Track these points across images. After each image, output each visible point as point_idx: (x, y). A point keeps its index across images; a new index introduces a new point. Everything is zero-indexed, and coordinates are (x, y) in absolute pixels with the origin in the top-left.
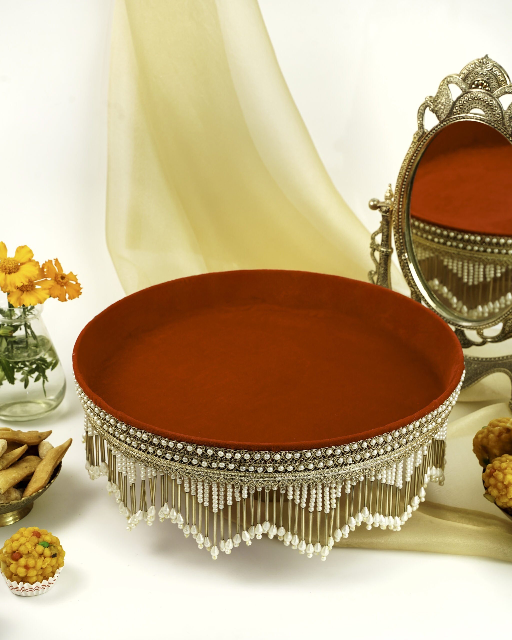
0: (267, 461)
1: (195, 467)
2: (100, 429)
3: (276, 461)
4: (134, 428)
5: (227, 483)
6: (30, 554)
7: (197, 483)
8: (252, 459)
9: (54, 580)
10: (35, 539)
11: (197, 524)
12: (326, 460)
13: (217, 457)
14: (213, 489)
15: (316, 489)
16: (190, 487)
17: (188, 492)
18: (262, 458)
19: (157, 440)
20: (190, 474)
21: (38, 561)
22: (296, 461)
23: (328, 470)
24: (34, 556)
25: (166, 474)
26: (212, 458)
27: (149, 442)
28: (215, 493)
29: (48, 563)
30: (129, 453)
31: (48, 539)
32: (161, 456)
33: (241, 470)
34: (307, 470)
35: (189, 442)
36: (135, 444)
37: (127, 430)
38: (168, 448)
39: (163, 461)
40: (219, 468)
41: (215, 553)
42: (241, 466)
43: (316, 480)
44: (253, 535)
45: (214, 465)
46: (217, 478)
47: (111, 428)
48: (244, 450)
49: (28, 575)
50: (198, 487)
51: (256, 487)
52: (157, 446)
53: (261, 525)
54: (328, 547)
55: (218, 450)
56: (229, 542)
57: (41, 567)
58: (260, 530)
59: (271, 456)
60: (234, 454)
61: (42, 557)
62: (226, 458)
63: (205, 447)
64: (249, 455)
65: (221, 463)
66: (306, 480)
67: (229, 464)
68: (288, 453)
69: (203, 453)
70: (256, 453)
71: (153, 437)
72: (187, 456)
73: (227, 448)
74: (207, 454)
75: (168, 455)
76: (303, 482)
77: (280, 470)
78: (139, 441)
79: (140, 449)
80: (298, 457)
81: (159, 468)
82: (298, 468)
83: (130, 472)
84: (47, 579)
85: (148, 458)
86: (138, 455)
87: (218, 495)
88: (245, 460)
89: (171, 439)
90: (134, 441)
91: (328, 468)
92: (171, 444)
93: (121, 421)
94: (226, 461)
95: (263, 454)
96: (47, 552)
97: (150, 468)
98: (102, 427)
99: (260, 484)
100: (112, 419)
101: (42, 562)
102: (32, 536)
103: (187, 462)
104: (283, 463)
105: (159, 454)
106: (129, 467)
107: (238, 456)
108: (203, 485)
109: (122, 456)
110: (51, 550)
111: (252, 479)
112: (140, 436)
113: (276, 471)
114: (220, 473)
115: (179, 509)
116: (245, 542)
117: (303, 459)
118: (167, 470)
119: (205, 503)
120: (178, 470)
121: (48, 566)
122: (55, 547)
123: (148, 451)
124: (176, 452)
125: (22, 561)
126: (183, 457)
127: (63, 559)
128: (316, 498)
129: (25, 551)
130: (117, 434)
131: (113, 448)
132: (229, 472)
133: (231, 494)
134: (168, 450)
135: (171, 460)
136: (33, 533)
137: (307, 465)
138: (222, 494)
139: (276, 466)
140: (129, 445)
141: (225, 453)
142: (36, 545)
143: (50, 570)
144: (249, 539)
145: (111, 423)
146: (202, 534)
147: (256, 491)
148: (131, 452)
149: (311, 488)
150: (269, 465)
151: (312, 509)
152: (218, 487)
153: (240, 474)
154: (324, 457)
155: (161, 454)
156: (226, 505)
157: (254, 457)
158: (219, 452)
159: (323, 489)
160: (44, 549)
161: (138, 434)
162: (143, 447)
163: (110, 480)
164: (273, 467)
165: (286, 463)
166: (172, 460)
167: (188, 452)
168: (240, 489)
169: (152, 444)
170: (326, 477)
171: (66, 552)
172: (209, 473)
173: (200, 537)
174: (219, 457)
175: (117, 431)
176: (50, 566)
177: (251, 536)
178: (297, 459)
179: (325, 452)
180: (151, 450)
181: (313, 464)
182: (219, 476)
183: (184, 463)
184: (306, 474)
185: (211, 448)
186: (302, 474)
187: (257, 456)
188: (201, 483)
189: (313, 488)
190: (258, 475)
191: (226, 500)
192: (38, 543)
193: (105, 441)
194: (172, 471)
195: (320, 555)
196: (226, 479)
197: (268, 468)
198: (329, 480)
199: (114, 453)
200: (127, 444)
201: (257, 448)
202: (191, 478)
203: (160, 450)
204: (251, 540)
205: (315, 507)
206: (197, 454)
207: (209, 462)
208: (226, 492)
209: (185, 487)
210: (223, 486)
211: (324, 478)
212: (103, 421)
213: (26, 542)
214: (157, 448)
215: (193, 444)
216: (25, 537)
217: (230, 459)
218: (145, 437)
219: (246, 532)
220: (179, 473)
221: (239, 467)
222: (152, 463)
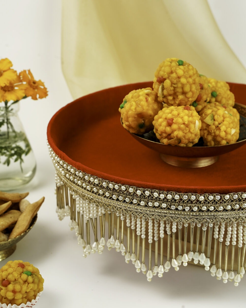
0: (193, 202)
1: (135, 206)
2: (64, 178)
3: (200, 202)
4: (89, 175)
5: (160, 219)
6: (17, 281)
7: (136, 220)
8: (181, 199)
9: (36, 302)
10: (20, 269)
11: (135, 253)
12: (242, 202)
13: (152, 197)
14: (149, 224)
15: (232, 227)
16: (131, 222)
17: (129, 227)
18: (190, 199)
19: (106, 184)
20: (131, 211)
21: (23, 286)
22: (217, 202)
23: (243, 211)
24: (20, 282)
25: (113, 213)
26: (148, 199)
27: (100, 186)
28: (150, 227)
29: (31, 288)
30: (85, 196)
31: (30, 269)
32: (108, 197)
33: (172, 209)
34: (225, 210)
35: (131, 185)
36: (89, 188)
37: (83, 177)
38: (114, 190)
39: (110, 201)
40: (154, 207)
41: (150, 276)
42: (172, 205)
43: (232, 219)
44: (180, 262)
45: (150, 204)
46: (152, 215)
47: (72, 176)
48: (175, 191)
49: (15, 298)
50: (138, 222)
51: (183, 223)
52: (106, 189)
53: (187, 254)
54: (240, 275)
55: (154, 191)
56: (161, 268)
57: (25, 291)
58: (186, 258)
59: (196, 197)
60: (167, 195)
61: (26, 283)
62: (160, 199)
63: (143, 189)
64: (178, 196)
65: (156, 203)
66: (224, 219)
67: (162, 203)
68: (211, 195)
69: (142, 194)
70: (185, 194)
71: (103, 181)
72: (129, 196)
73: (161, 190)
74: (145, 195)
75: (114, 196)
76: (222, 221)
77: (203, 209)
78: (92, 185)
79: (93, 192)
80: (218, 199)
81: (107, 207)
82: (218, 208)
83: (86, 212)
84: (30, 301)
85: (99, 199)
86: (91, 197)
87: (153, 229)
88: (175, 200)
89: (117, 183)
90: (88, 185)
91: (242, 210)
92: (116, 187)
93: (78, 169)
94: (160, 201)
95: (190, 196)
96: (30, 279)
97: (100, 208)
98: (65, 176)
99: (187, 221)
100: (72, 168)
101: (26, 287)
102: (18, 267)
103: (128, 202)
104: (206, 204)
105: (107, 196)
106: (85, 207)
107: (169, 197)
108: (141, 221)
109: (80, 199)
110: (33, 277)
111: (180, 216)
112: (93, 181)
113: (200, 211)
114: (155, 210)
115: (122, 240)
116: (174, 268)
117: (222, 201)
118: (113, 208)
119: (142, 236)
120: (122, 208)
121: (31, 291)
122: (36, 275)
123: (99, 194)
124: (120, 193)
125: (11, 287)
126: (126, 198)
127: (43, 285)
128: (232, 235)
129: (13, 278)
130: (76, 181)
131: (73, 193)
132: (162, 210)
133: (163, 229)
134: (114, 192)
135: (116, 200)
136: (18, 264)
137: (226, 206)
138: (156, 229)
139: (200, 206)
140: (85, 189)
141: (159, 194)
142: (21, 274)
143: (32, 294)
144: (177, 266)
145: (72, 172)
146: (140, 261)
147: (183, 226)
148: (86, 195)
149: (228, 226)
150: (195, 205)
151: (228, 243)
152: (153, 223)
153: (171, 212)
154: (240, 200)
155: (108, 196)
156: (159, 237)
157: (183, 198)
158: (155, 193)
159: (237, 227)
160: (28, 277)
161: (92, 179)
162: (95, 190)
163: (71, 219)
164: (198, 207)
165: (208, 204)
166: (118, 200)
167: (130, 193)
168: (170, 224)
169: (102, 187)
170: (240, 217)
171: (44, 279)
172: (146, 211)
173: (138, 263)
174: (155, 198)
175: (76, 178)
176: (32, 290)
177: (179, 263)
178: (218, 200)
179: (241, 196)
180: (101, 192)
181: (231, 205)
182: (154, 213)
183: (127, 203)
184: (225, 214)
185: (148, 190)
186: (221, 214)
187: (185, 197)
188: (139, 219)
189: (230, 226)
190: (185, 213)
191: (159, 234)
192: (23, 272)
193: (69, 188)
194: (117, 210)
195: (233, 281)
196: (159, 216)
197: (193, 207)
198: (243, 219)
199: (74, 197)
200: (83, 189)
201: (186, 191)
202: (132, 215)
203: (108, 192)
204: (178, 266)
205: (231, 242)
206: (137, 195)
207: (146, 202)
208: (159, 226)
209: (127, 222)
210: (157, 221)
211: (239, 218)
212: (66, 171)
213: (13, 272)
214: (106, 191)
215: (134, 187)
216: (13, 268)
217: (163, 199)
218: (96, 181)
219: (175, 260)
220: (123, 211)
221: (170, 206)
222: (102, 203)
